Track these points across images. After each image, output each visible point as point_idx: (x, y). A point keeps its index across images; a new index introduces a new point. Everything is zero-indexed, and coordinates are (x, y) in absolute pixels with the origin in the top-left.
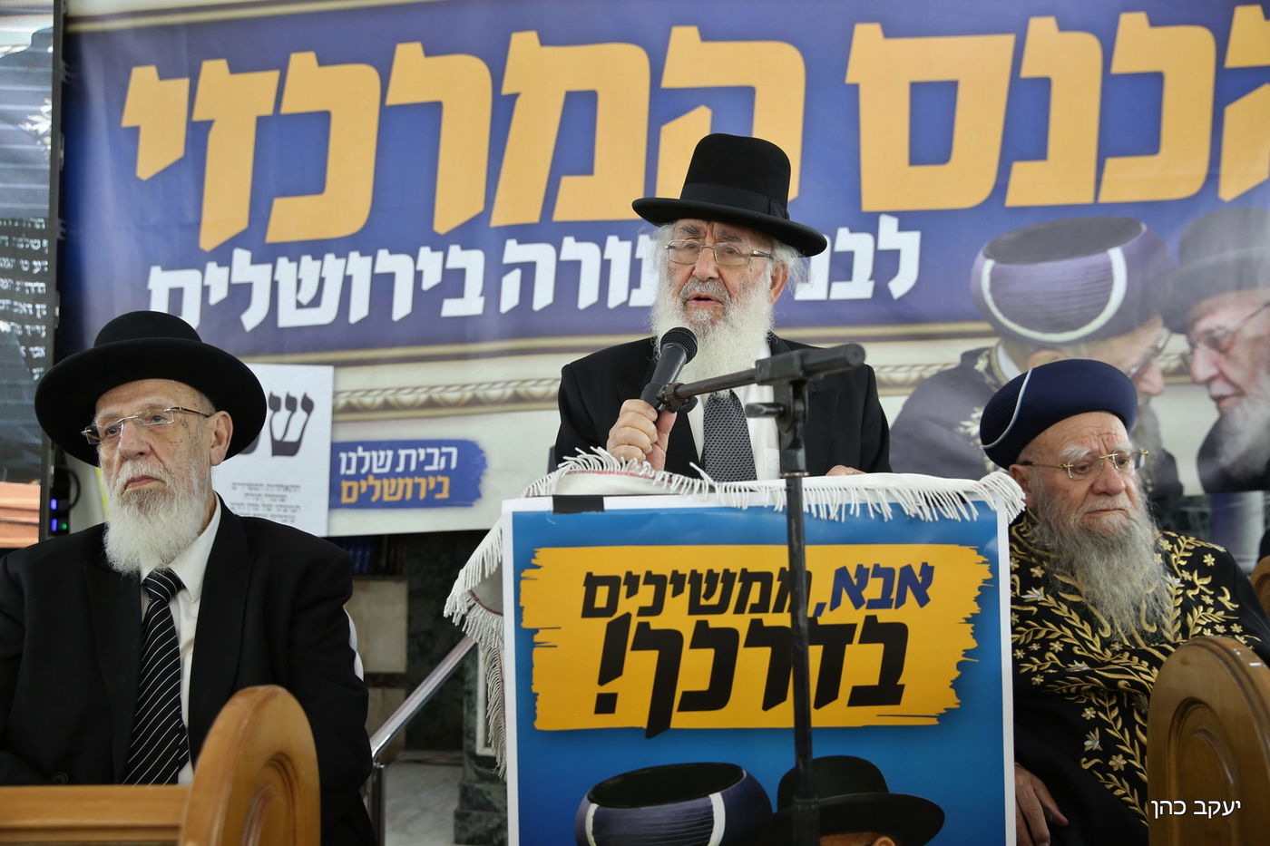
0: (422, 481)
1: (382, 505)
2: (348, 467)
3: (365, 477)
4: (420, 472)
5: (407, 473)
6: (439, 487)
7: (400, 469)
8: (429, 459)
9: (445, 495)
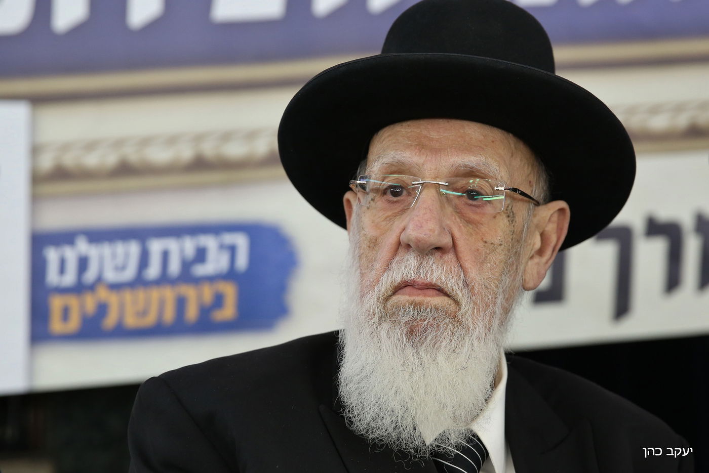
0: (190, 292)
1: (122, 333)
2: (62, 270)
3: (92, 288)
4: (186, 276)
5: (164, 279)
6: (219, 301)
7: (153, 271)
8: (201, 255)
9: (228, 312)
